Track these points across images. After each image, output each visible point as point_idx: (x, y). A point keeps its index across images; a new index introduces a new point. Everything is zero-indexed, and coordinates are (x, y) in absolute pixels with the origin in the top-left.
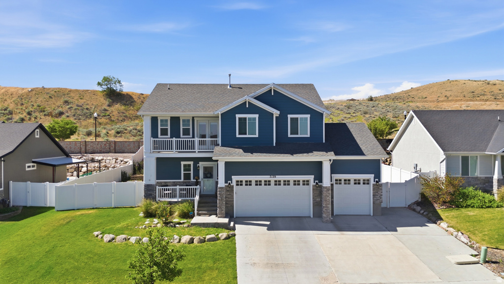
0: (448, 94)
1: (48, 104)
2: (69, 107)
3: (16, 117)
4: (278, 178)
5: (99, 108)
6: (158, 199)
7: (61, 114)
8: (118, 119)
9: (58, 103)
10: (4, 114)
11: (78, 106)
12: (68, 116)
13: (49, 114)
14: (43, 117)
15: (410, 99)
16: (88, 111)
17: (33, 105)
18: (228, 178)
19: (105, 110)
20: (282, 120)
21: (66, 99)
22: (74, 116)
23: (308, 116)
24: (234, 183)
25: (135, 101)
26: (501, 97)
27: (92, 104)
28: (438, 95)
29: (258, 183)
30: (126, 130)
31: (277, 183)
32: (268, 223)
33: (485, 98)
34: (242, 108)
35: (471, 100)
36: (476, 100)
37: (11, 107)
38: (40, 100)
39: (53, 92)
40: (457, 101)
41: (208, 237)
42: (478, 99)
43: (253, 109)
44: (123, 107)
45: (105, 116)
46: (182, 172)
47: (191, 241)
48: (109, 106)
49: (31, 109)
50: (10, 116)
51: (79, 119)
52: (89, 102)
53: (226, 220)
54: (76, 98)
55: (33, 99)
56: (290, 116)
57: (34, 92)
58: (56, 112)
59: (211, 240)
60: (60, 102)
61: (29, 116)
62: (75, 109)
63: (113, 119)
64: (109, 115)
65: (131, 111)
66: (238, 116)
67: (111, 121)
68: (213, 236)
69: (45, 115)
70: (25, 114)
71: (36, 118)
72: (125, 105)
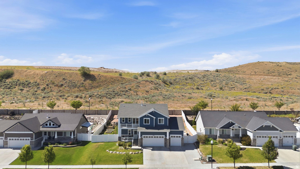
0: (256, 70)
1: (55, 80)
2: (65, 81)
3: (42, 87)
4: (155, 136)
5: (80, 82)
6: (122, 140)
7: (62, 85)
8: (89, 88)
9: (60, 80)
10: (35, 85)
11: (69, 81)
12: (65, 87)
13: (57, 86)
14: (54, 87)
15: (237, 72)
16: (74, 84)
17: (49, 81)
18: (141, 136)
19: (83, 83)
20: (156, 120)
21: (63, 77)
22: (68, 86)
23: (164, 118)
24: (143, 137)
25: (96, 78)
26: (282, 74)
27: (76, 80)
28: (252, 71)
29: (150, 137)
30: (94, 95)
31: (155, 137)
32: (152, 148)
33: (274, 74)
34: (145, 116)
35: (267, 75)
36: (270, 76)
37: (38, 81)
38: (52, 78)
39: (57, 74)
40: (260, 75)
41: (136, 152)
42: (271, 74)
43: (148, 117)
44: (91, 82)
45: (82, 86)
46: (128, 132)
47: (132, 153)
48: (84, 81)
49: (48, 83)
50: (38, 86)
51: (71, 88)
52: (74, 79)
53: (140, 148)
54: (68, 77)
55: (48, 77)
56: (158, 118)
57: (48, 73)
58: (60, 84)
59: (137, 153)
60: (61, 79)
61: (47, 86)
62: (68, 83)
63: (86, 88)
64: (84, 86)
65: (95, 84)
66: (144, 118)
67: (86, 89)
68: (137, 152)
69: (55, 86)
70: (45, 85)
71: (51, 87)
72: (92, 80)
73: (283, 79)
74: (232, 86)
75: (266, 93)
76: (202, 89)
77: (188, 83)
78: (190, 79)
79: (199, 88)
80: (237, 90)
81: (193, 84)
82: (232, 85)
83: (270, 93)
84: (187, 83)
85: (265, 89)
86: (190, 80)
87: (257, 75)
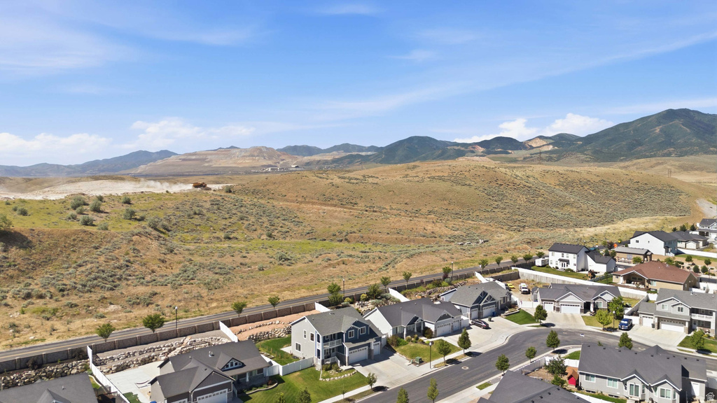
15: (271, 196)
19: (5, 258)
20: (359, 330)
25: (31, 242)
28: (296, 195)
33: (333, 202)
36: (328, 205)
40: (313, 203)
42: (329, 203)
44: (23, 251)
45: (10, 266)
47: (348, 376)
56: (361, 328)
64: (14, 265)
65: (36, 256)
66: (349, 331)
67: (21, 271)
72: (23, 247)
73: (352, 213)
74: (284, 230)
75: (341, 241)
76: (237, 239)
77: (200, 225)
78: (195, 214)
79: (231, 236)
80: (296, 238)
81: (211, 226)
82: (281, 227)
83: (346, 240)
84: (197, 225)
85: (337, 234)
86: (197, 216)
87: (308, 203)
